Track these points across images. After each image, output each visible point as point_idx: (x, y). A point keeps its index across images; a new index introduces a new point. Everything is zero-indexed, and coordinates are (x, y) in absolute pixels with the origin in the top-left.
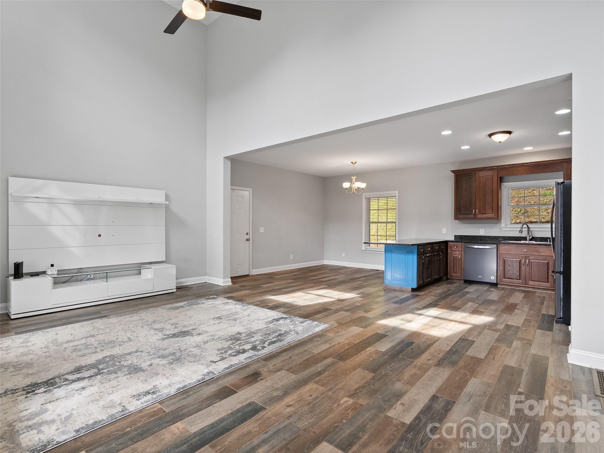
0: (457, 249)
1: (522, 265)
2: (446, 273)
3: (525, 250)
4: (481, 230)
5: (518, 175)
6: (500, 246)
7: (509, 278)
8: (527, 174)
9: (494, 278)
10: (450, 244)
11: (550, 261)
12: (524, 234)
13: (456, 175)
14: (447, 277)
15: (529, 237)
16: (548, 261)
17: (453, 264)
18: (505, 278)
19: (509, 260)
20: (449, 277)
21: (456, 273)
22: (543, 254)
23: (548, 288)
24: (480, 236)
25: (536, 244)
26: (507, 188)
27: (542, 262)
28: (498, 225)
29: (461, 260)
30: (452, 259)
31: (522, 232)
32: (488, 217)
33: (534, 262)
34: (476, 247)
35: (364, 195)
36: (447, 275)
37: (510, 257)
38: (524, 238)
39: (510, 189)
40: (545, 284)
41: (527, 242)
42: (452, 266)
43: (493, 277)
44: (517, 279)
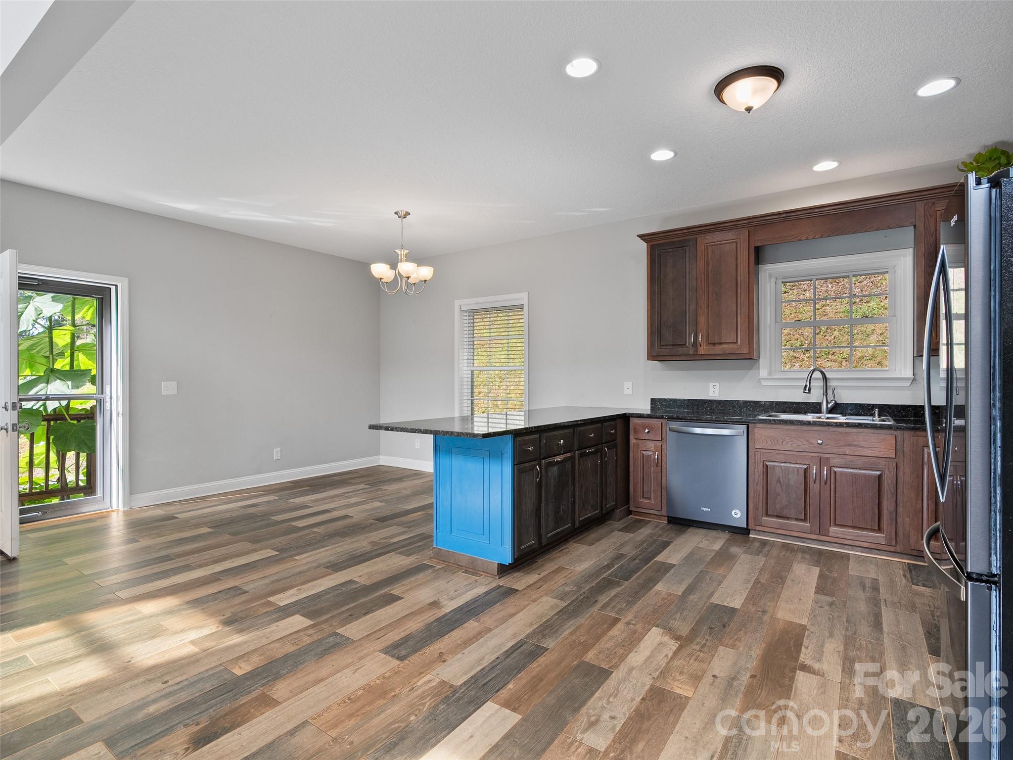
0: (650, 436)
1: (812, 482)
2: (625, 497)
3: (820, 442)
4: (711, 385)
5: (800, 240)
6: (756, 430)
7: (778, 517)
8: (822, 237)
9: (739, 516)
10: (633, 421)
11: (886, 472)
12: (815, 396)
13: (651, 245)
14: (629, 507)
15: (827, 403)
16: (878, 473)
17: (640, 475)
18: (767, 515)
19: (779, 466)
20: (632, 508)
21: (649, 498)
22: (868, 452)
23: (880, 547)
24: (710, 401)
25: (848, 425)
26: (773, 280)
27: (865, 475)
28: (751, 371)
29: (659, 465)
30: (640, 463)
31: (810, 390)
32: (727, 352)
33: (842, 473)
34: (698, 430)
35: (457, 303)
36: (627, 501)
37: (780, 457)
38: (815, 407)
39: (779, 282)
40: (871, 536)
41: (824, 417)
42: (640, 480)
43: (737, 511)
44: (797, 519)
